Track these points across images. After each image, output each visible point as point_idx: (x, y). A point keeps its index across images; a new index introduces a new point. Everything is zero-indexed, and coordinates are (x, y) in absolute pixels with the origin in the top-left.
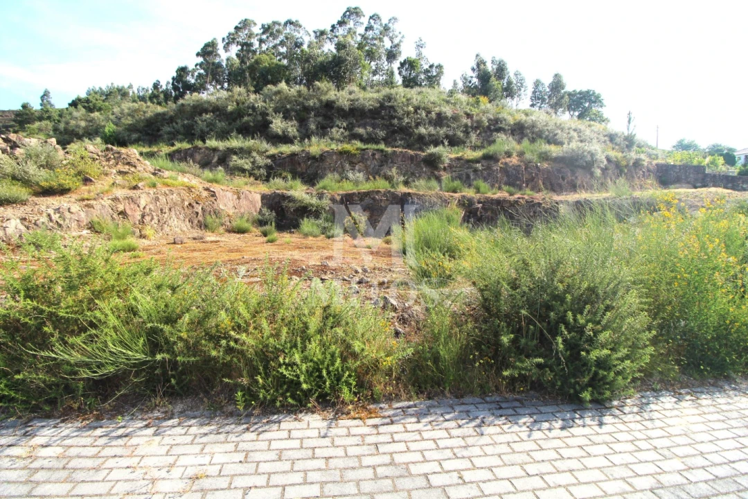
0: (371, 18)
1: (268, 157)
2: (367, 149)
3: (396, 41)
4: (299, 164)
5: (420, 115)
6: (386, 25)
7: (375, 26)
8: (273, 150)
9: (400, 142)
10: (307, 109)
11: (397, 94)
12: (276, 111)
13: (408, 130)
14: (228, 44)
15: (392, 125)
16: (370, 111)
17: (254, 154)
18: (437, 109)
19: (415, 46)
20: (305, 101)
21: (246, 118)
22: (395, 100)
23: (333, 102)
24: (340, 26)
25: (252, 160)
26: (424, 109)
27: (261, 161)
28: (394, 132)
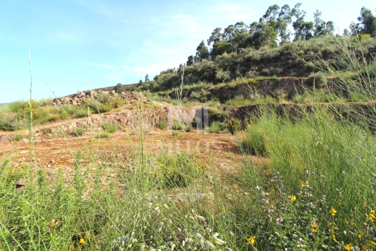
0: (282, 8)
1: (209, 91)
2: (264, 80)
3: (300, 16)
4: (225, 93)
5: (309, 54)
6: (293, 9)
7: (285, 12)
8: (212, 87)
9: (293, 73)
10: (236, 64)
11: (292, 45)
12: (220, 67)
13: (299, 65)
14: (209, 42)
15: (288, 64)
16: (273, 58)
17: (202, 90)
18: (323, 49)
19: (314, 15)
20: (235, 60)
21: (205, 73)
22: (291, 49)
23: (251, 57)
24: (265, 18)
25: (201, 93)
26: (312, 50)
27: (205, 93)
28: (289, 68)
